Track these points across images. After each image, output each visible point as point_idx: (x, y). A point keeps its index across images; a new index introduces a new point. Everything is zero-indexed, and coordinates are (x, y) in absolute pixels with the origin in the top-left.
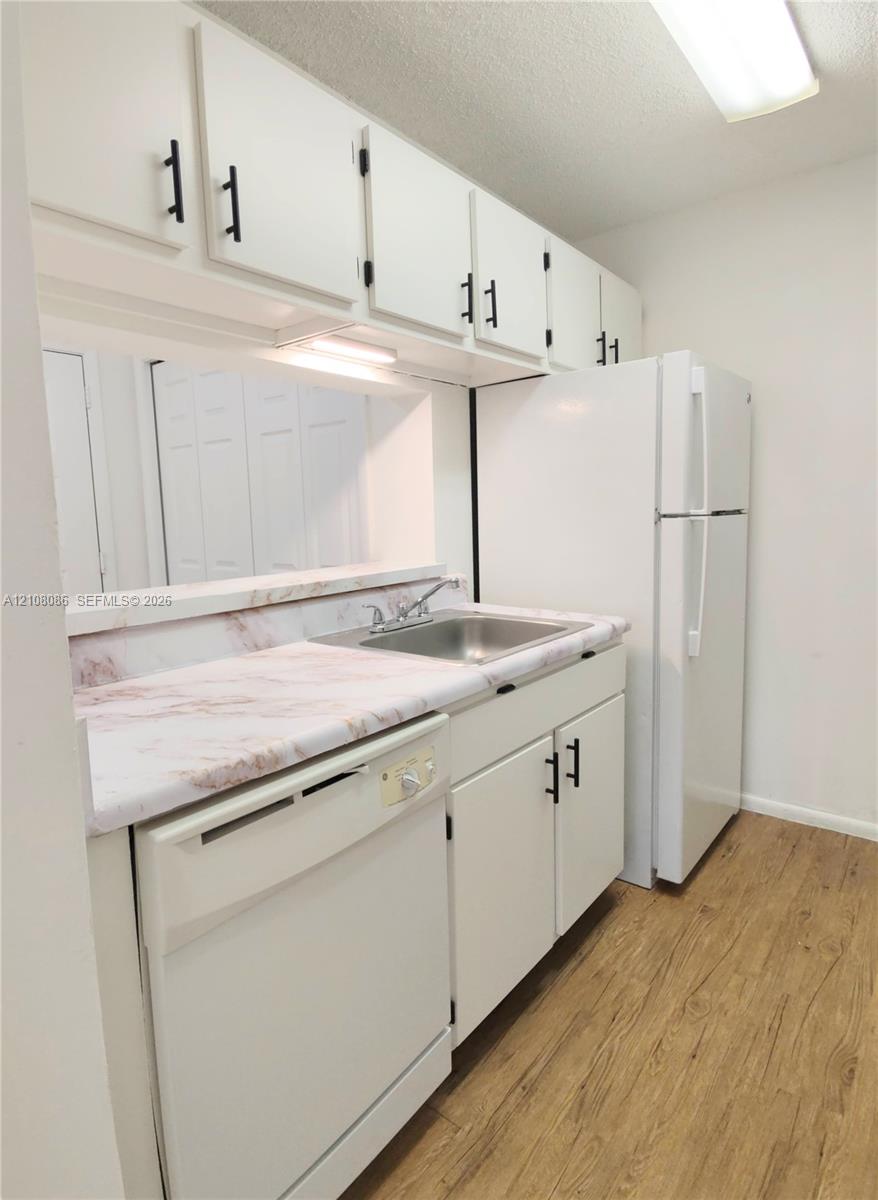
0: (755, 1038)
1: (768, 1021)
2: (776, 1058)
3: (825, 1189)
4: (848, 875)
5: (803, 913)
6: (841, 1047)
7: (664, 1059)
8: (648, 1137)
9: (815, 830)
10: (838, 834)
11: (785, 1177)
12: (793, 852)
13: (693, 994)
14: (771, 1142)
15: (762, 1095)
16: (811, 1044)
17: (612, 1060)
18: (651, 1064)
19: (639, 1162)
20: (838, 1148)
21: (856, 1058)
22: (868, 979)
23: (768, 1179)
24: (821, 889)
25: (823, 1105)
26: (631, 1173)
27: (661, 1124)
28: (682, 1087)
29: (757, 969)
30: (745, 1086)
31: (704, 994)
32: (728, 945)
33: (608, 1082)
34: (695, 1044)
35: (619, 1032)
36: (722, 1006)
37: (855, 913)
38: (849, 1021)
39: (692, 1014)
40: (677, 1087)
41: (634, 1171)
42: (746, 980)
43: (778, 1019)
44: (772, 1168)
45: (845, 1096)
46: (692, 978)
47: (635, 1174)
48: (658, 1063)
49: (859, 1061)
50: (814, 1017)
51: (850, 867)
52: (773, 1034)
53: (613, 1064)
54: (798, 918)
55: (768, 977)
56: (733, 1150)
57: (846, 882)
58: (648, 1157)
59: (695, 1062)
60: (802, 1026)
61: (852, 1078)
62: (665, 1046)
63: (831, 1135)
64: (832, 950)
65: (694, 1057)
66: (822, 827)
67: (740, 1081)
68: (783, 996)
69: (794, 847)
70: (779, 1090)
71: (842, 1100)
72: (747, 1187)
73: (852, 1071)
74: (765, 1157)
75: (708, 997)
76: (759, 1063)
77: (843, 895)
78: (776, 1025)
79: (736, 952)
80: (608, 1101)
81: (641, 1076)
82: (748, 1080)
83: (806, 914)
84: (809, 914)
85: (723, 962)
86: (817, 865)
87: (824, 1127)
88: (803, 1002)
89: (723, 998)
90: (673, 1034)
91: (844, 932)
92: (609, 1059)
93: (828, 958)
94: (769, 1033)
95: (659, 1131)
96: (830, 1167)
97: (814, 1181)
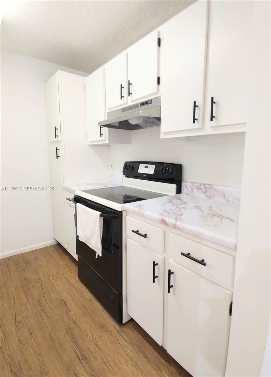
0: (40, 316)
1: (40, 309)
2: (49, 315)
3: (82, 328)
4: (27, 264)
5: (24, 279)
6: (58, 299)
7: (25, 342)
8: (40, 361)
9: (8, 258)
10: (15, 255)
11: (74, 334)
12: (8, 267)
13: (16, 321)
14: (65, 331)
15: (54, 325)
16: (53, 305)
17: (12, 358)
18: (23, 347)
19: (45, 369)
20: (76, 319)
21: (63, 299)
22: (51, 282)
23: (71, 338)
24: (23, 271)
25: (66, 314)
26: (46, 373)
27: (40, 356)
28: (35, 343)
29: (26, 300)
30: (49, 327)
31: (19, 318)
32: (13, 302)
33: (17, 363)
34: (29, 331)
35: (6, 349)
36: (25, 316)
37: (36, 271)
38: (55, 293)
39: (20, 325)
40: (35, 344)
41: (46, 372)
42: (26, 305)
43: (41, 307)
44: (70, 336)
45: (68, 308)
46: (11, 317)
47: (47, 372)
48: (24, 344)
49: (64, 299)
50: (48, 299)
51: (25, 261)
52: (43, 311)
53: (13, 358)
54: (24, 281)
55: (30, 300)
56: (60, 342)
57: (28, 266)
58: (45, 365)
59: (33, 334)
60: (47, 303)
61: (66, 304)
62: (21, 339)
63: (73, 318)
64: (38, 282)
65: (31, 334)
66: (10, 256)
67: (46, 327)
68: (37, 301)
69: (7, 265)
70: (56, 320)
71: (68, 309)
72: (70, 345)
73: (65, 302)
74: (66, 335)
75: (20, 318)
76: (46, 320)
77: (29, 269)
78: (42, 308)
79: (17, 302)
80: (22, 366)
81: (23, 352)
82: (48, 326)
83: (25, 279)
84: (26, 279)
85: (16, 307)
86: (17, 266)
87: (70, 317)
88: (43, 298)
89: (24, 314)
90: (20, 335)
91: (37, 276)
92: (11, 358)
93: (39, 285)
94: (42, 311)
95: (41, 357)
96: (79, 323)
97: (79, 329)
